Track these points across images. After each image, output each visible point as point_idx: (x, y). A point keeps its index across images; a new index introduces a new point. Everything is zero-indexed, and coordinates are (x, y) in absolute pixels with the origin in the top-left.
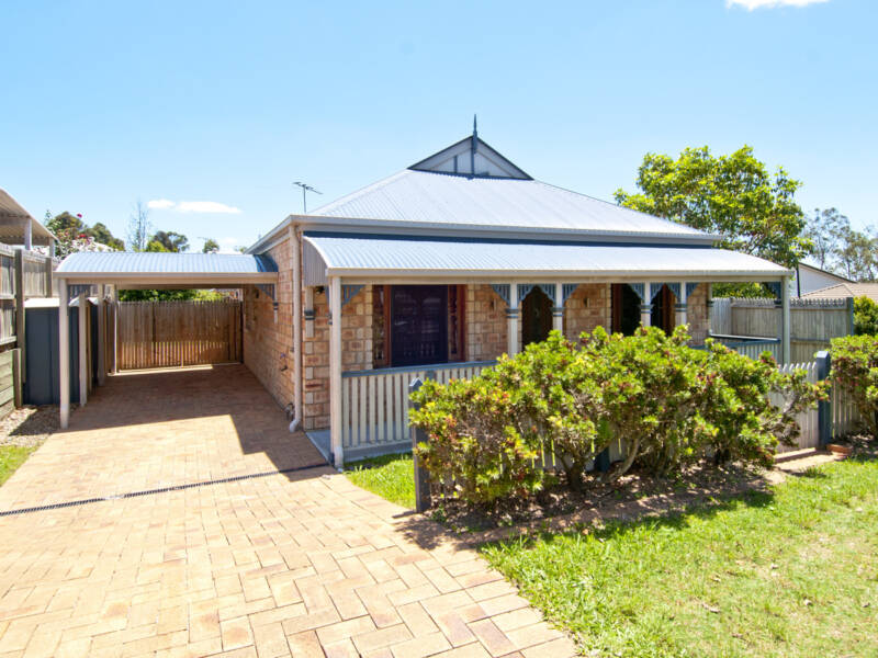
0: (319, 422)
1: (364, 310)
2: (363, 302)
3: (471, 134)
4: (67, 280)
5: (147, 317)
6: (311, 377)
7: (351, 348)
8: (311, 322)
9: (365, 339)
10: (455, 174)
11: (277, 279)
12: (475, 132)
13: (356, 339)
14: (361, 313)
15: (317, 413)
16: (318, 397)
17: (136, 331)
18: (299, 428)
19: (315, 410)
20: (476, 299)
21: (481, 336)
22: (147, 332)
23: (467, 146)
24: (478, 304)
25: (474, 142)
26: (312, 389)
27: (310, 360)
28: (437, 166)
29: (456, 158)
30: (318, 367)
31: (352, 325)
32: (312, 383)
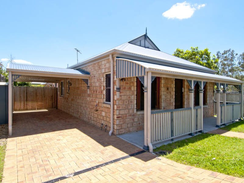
0: (121, 132)
1: (134, 89)
2: (133, 85)
3: (145, 34)
4: (12, 72)
5: (24, 92)
6: (118, 114)
7: (130, 103)
8: (119, 92)
9: (134, 99)
10: (140, 46)
11: (89, 77)
12: (146, 33)
13: (131, 99)
14: (133, 90)
15: (120, 128)
16: (120, 122)
17: (20, 97)
18: (113, 134)
19: (119, 127)
20: (164, 87)
21: (164, 100)
22: (24, 98)
23: (144, 37)
24: (164, 88)
25: (145, 36)
26: (118, 119)
27: (118, 107)
28: (135, 43)
29: (140, 41)
30: (120, 110)
31: (130, 94)
32: (118, 116)
